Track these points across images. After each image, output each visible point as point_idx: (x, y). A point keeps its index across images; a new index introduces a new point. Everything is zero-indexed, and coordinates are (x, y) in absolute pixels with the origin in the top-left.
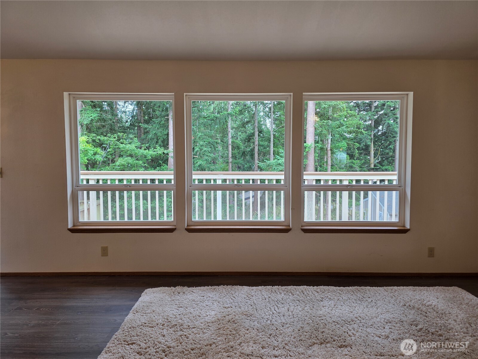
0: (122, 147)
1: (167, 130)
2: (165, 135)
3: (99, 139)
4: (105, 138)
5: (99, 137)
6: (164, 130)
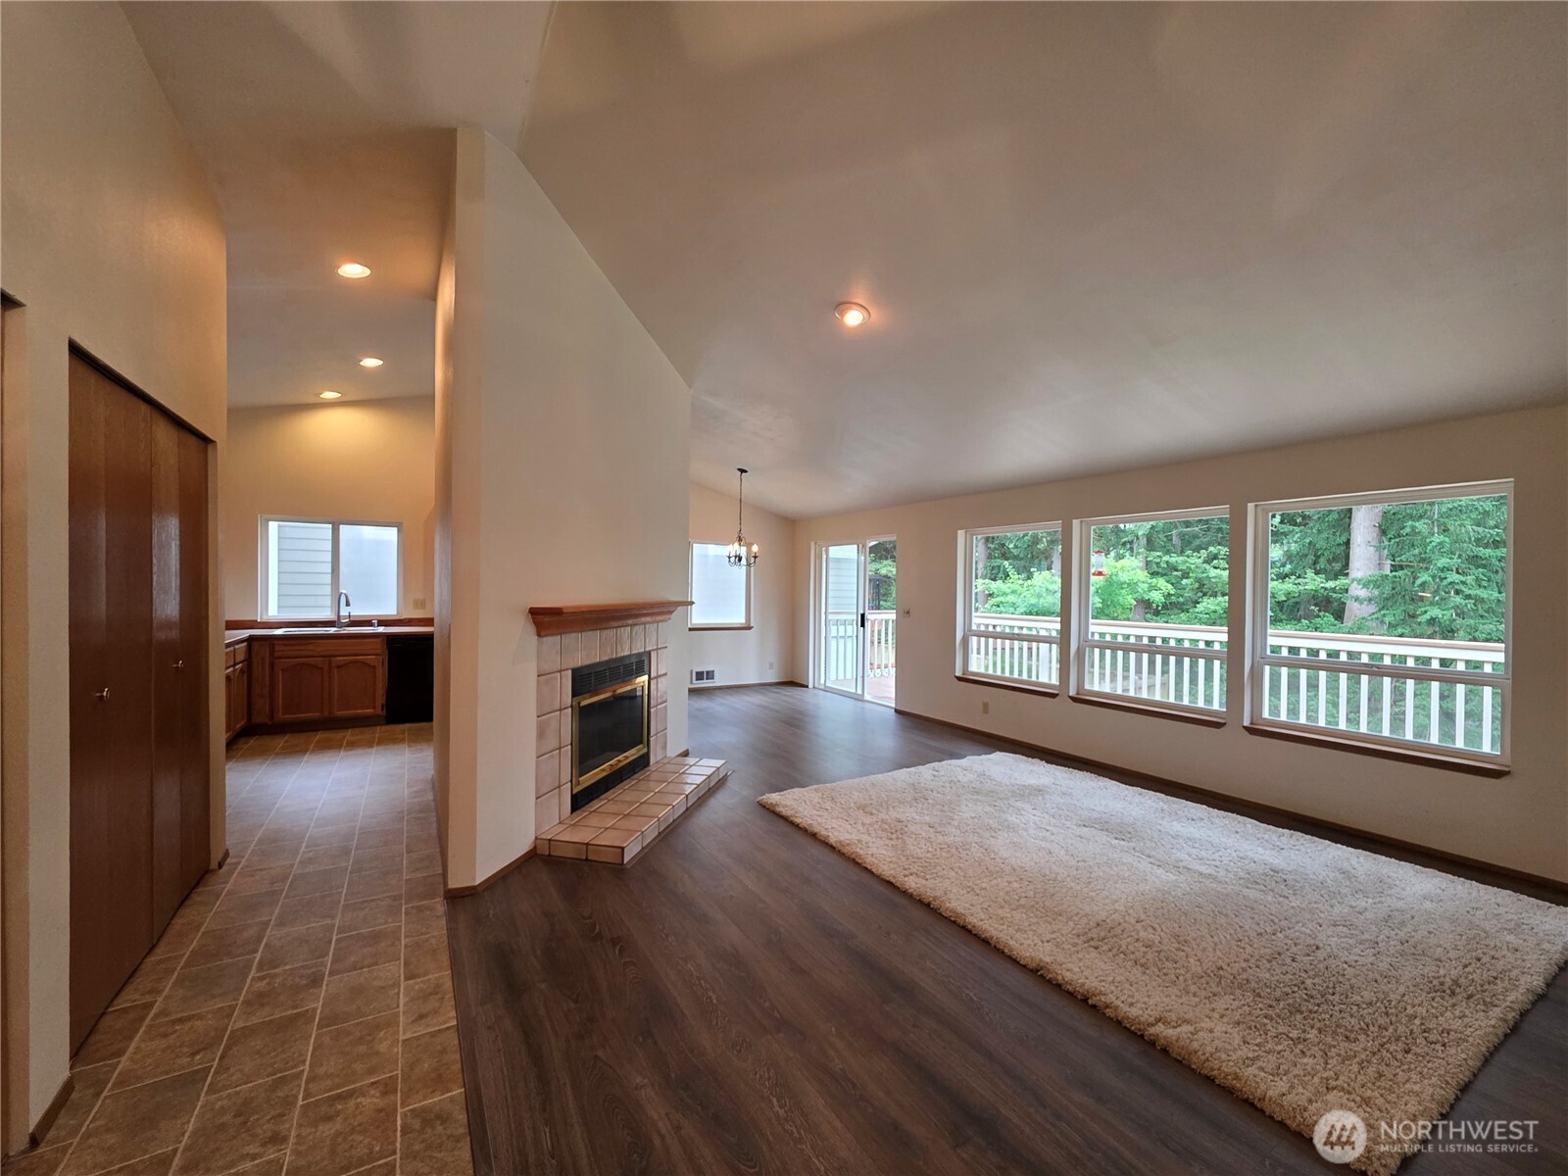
0: (1214, 575)
1: (1346, 534)
2: (1339, 545)
3: (1167, 562)
4: (1181, 558)
5: (1166, 558)
6: (1338, 534)
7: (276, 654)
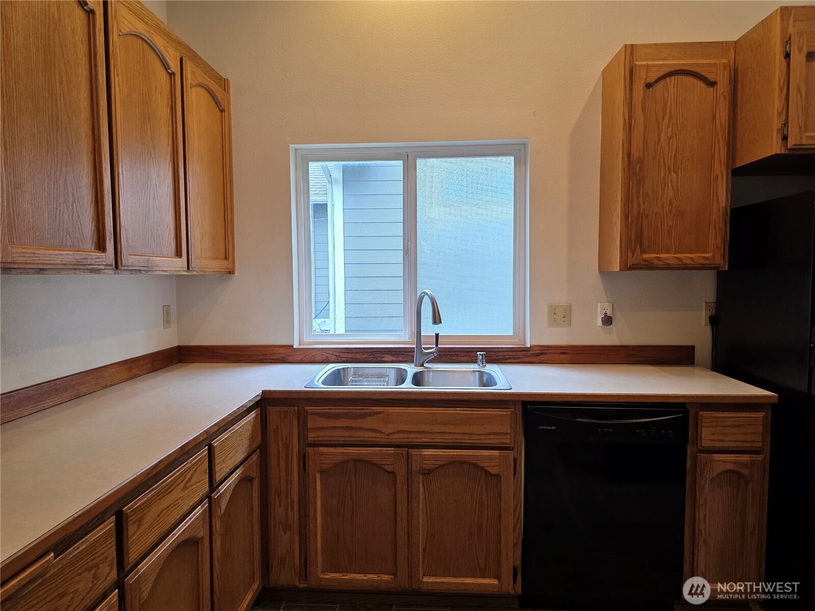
7: (311, 436)
